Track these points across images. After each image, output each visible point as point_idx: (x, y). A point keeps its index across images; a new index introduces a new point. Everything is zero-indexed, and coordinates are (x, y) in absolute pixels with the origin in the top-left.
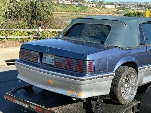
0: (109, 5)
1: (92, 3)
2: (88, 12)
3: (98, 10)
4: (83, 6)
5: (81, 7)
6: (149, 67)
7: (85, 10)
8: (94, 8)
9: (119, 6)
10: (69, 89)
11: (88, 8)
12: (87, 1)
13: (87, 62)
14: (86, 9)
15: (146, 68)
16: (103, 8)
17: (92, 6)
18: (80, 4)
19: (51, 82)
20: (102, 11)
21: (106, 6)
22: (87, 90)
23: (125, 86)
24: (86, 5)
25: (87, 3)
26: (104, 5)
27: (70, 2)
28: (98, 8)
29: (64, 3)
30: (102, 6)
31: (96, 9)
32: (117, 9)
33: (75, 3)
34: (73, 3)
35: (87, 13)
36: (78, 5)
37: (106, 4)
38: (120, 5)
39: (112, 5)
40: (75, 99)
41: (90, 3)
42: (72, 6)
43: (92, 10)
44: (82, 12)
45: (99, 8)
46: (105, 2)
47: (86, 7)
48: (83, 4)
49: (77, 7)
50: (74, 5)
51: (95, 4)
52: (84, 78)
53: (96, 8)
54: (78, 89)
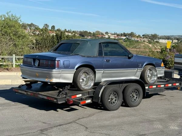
0: (164, 40)
1: (143, 37)
2: (138, 47)
3: (150, 45)
4: (133, 41)
5: (130, 42)
6: (105, 71)
7: (135, 46)
8: (145, 43)
9: (177, 41)
10: (47, 78)
11: (139, 43)
12: (137, 35)
13: (56, 61)
14: (136, 44)
15: (103, 70)
16: (156, 43)
17: (143, 41)
18: (129, 38)
19: (37, 74)
20: (156, 47)
21: (161, 41)
22: (56, 78)
23: (85, 80)
24: (136, 39)
25: (138, 37)
26: (158, 39)
27: (116, 36)
28: (150, 43)
29: (110, 37)
30: (155, 41)
31: (147, 44)
32: (173, 43)
33: (123, 37)
34: (120, 37)
35: (137, 49)
36: (126, 39)
37: (160, 39)
38: (177, 39)
39: (168, 39)
40: (49, 83)
41: (140, 37)
42: (119, 40)
43: (143, 45)
44: (131, 47)
45: (152, 42)
46: (159, 35)
47: (136, 42)
48: (133, 39)
49: (125, 41)
50: (122, 39)
51: (146, 38)
52: (54, 70)
53: (147, 42)
54: (50, 77)
